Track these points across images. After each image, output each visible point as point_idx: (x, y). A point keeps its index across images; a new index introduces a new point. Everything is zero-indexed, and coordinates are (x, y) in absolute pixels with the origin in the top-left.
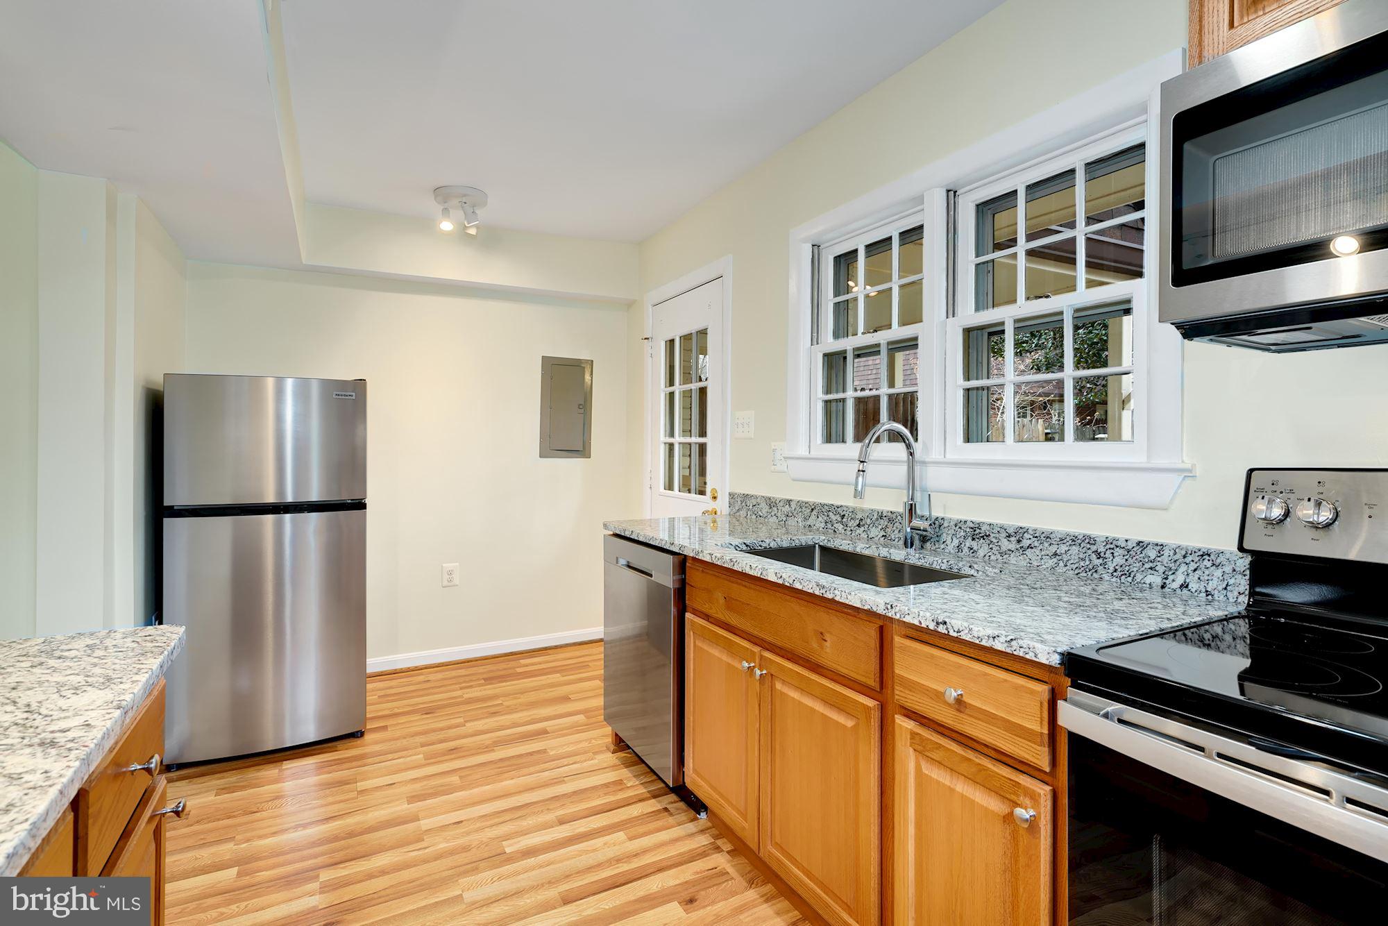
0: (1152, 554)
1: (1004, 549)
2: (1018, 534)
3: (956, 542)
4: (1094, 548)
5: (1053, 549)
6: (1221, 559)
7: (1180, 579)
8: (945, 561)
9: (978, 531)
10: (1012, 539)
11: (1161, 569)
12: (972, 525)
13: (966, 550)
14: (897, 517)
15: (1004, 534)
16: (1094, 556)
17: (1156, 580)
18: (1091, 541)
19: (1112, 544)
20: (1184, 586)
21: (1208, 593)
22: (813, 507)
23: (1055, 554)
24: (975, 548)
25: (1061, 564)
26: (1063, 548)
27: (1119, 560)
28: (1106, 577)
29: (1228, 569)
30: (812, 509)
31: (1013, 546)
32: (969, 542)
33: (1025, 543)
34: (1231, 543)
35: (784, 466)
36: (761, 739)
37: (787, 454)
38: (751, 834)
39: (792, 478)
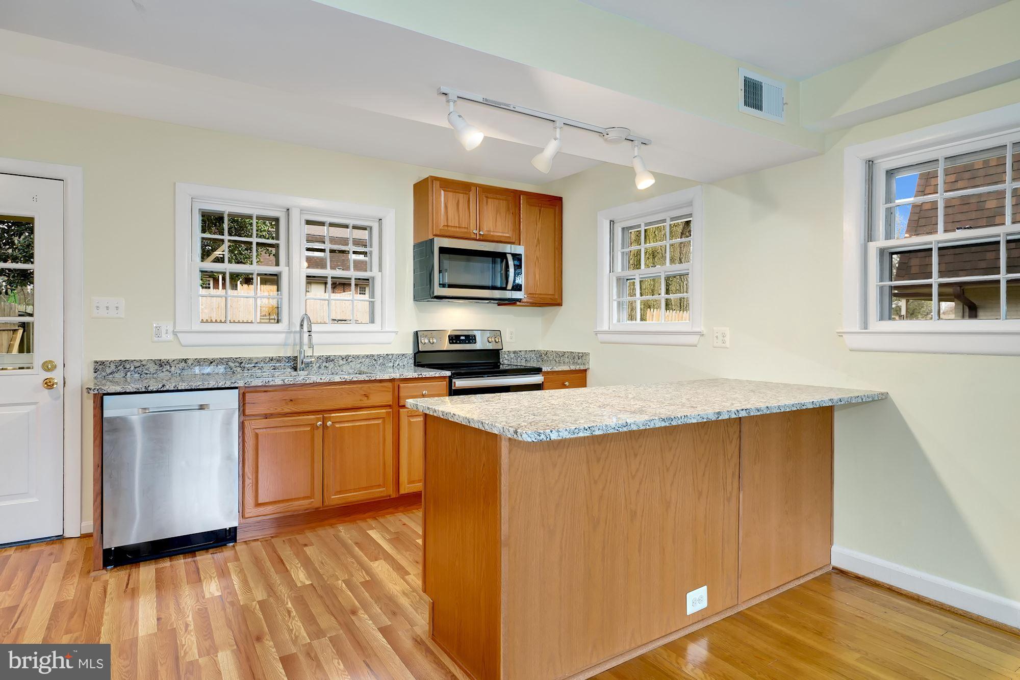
0: (390, 357)
1: (340, 364)
2: (346, 358)
3: (318, 365)
4: (374, 358)
5: (360, 361)
6: (407, 355)
7: (397, 363)
8: (330, 371)
9: (329, 359)
10: (344, 360)
11: (393, 361)
12: (326, 357)
13: (323, 367)
14: (283, 358)
15: (341, 358)
16: (374, 361)
17: (391, 364)
18: (373, 356)
19: (379, 356)
20: (398, 365)
21: (404, 366)
22: (212, 361)
23: (361, 362)
24: (327, 366)
25: (363, 365)
26: (364, 360)
27: (381, 361)
28: (377, 367)
29: (408, 358)
30: (212, 362)
31: (344, 362)
32: (324, 364)
33: (349, 360)
34: (410, 350)
35: (170, 337)
36: (326, 454)
37: (177, 329)
38: (316, 502)
39: (183, 345)
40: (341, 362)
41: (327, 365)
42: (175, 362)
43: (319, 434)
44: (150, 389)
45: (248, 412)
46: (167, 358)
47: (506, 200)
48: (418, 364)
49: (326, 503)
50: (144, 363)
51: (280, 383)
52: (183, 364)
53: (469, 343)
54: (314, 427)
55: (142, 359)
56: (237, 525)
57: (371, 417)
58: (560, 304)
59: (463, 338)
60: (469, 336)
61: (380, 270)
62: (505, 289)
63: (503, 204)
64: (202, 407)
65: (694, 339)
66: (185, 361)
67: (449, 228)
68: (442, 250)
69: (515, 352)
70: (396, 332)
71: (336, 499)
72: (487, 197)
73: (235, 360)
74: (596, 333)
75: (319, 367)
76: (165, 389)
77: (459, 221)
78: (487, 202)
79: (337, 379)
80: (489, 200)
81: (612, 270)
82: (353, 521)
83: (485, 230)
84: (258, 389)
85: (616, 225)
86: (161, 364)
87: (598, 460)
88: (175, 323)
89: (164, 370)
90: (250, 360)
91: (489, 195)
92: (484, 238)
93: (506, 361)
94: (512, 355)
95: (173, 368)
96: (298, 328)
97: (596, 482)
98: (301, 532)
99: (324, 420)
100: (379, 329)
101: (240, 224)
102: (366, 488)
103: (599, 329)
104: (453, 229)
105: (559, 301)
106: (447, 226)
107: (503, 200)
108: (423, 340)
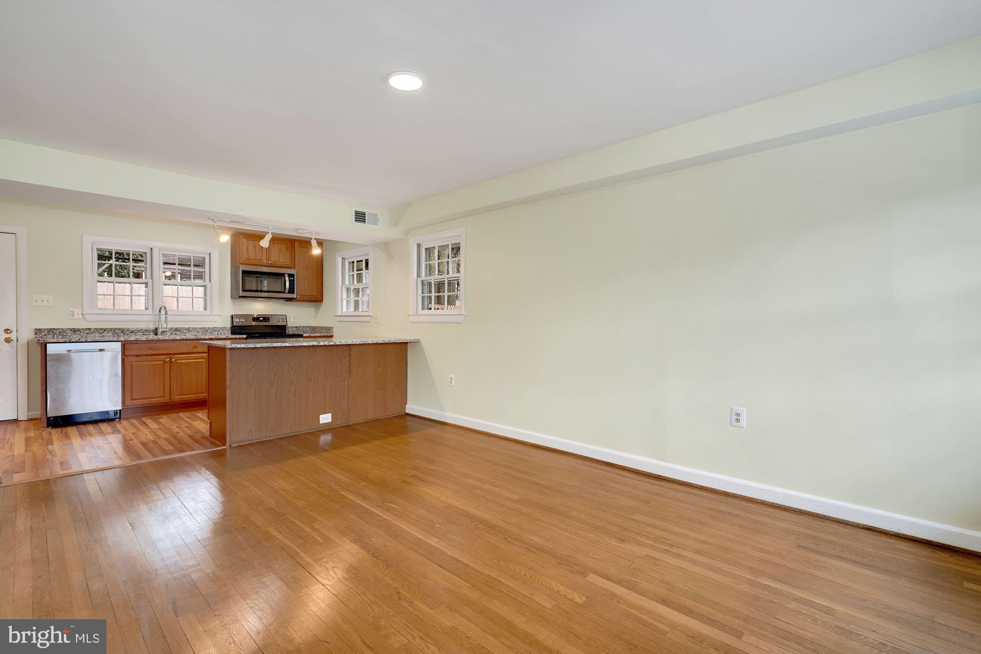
0: (216, 329)
2: (188, 329)
3: (170, 332)
4: (205, 329)
5: (197, 331)
6: (227, 327)
7: (220, 332)
9: (177, 329)
11: (217, 331)
12: (175, 328)
13: (173, 334)
14: (149, 329)
15: (185, 329)
16: (205, 331)
19: (209, 328)
27: (210, 331)
29: (227, 329)
32: (174, 332)
34: (229, 325)
35: (81, 316)
36: (171, 375)
37: (84, 312)
38: (167, 399)
39: (88, 320)
40: (185, 331)
41: (176, 333)
42: (83, 330)
43: (167, 366)
44: (72, 341)
45: (126, 353)
46: (78, 327)
47: (286, 244)
48: (233, 333)
49: (172, 400)
50: (64, 330)
51: (145, 339)
52: (88, 331)
53: (266, 321)
54: (165, 362)
55: (64, 328)
56: (121, 409)
57: (199, 357)
58: (321, 301)
59: (261, 319)
60: (265, 318)
61: (210, 282)
62: (284, 293)
63: (284, 247)
64: (101, 350)
65: (368, 319)
66: (89, 329)
67: (250, 260)
68: (244, 272)
69: (296, 327)
70: (220, 316)
71: (177, 398)
72: (273, 243)
73: (119, 329)
74: (336, 316)
75: (171, 334)
76: (80, 341)
77: (255, 256)
78: (273, 246)
79: (178, 338)
80: (275, 245)
81: (343, 283)
82: (190, 411)
83: (272, 260)
84: (133, 342)
85: (346, 260)
86: (75, 331)
87: (274, 361)
88: (82, 310)
89: (76, 334)
90: (128, 330)
91: (275, 242)
92: (271, 265)
93: (289, 332)
94: (295, 329)
95: (82, 333)
96: (158, 313)
97: (272, 369)
98: (159, 415)
99: (170, 358)
100: (209, 314)
101: (122, 256)
102: (196, 394)
103: (337, 314)
104: (252, 260)
105: (320, 299)
106: (248, 259)
107: (283, 244)
108: (236, 320)
